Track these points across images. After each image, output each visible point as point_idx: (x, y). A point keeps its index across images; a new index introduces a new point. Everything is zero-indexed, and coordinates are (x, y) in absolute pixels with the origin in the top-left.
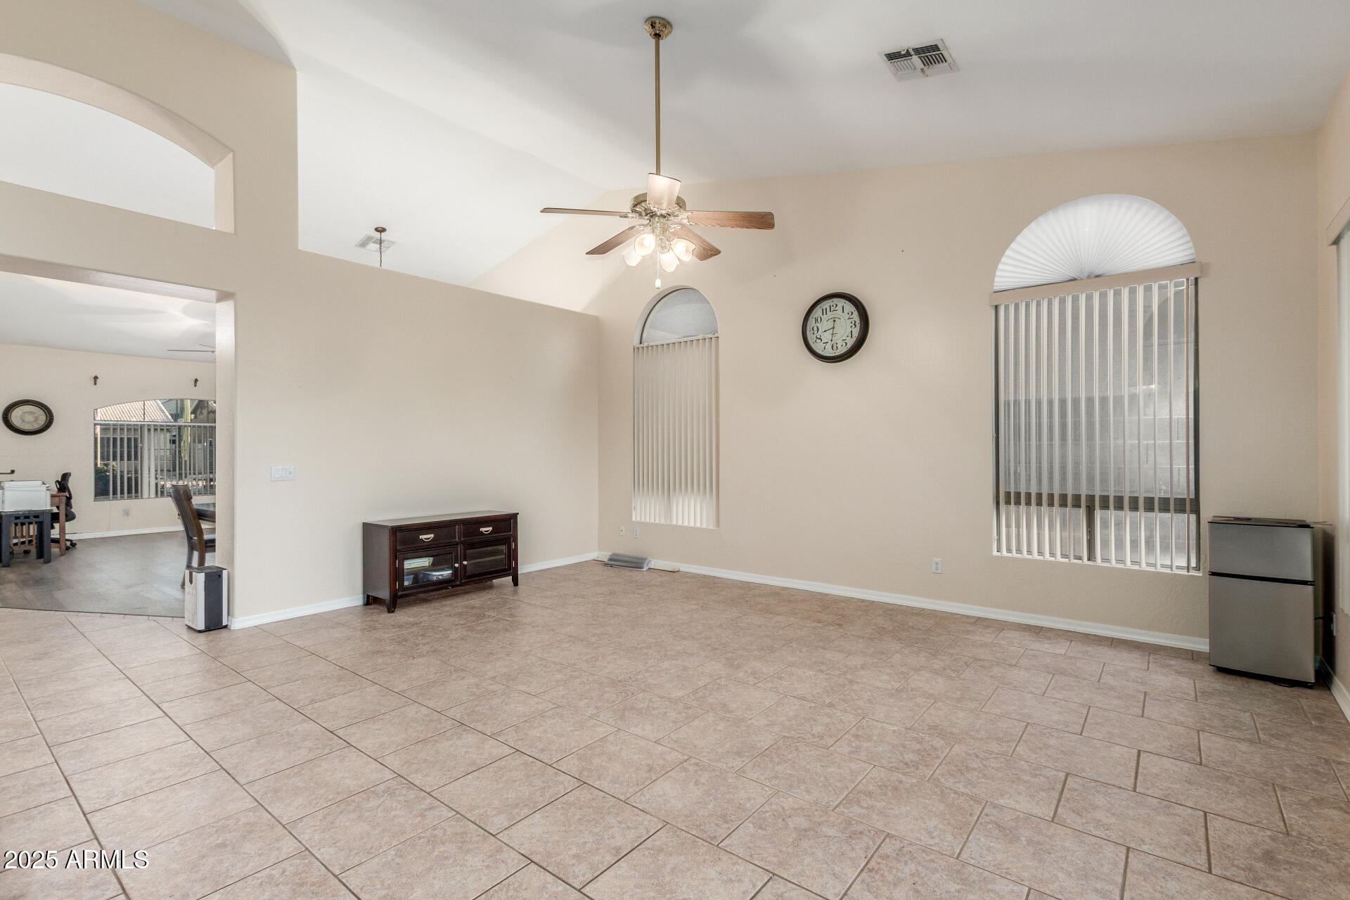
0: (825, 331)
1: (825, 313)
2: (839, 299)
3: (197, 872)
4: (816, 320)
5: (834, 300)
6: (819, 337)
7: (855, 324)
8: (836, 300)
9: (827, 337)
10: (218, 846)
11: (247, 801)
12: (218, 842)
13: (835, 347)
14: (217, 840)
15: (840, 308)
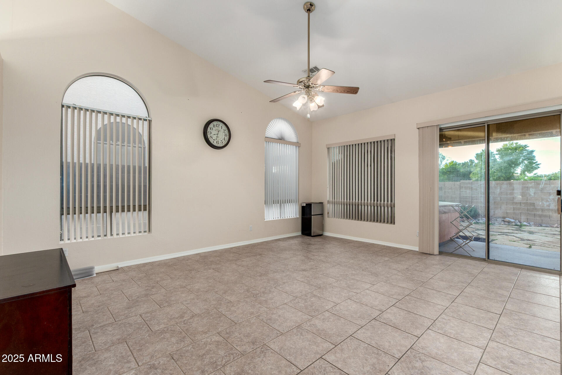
0: (214, 135)
1: (214, 127)
2: (220, 123)
3: (530, 363)
4: (211, 129)
5: (219, 122)
6: (211, 136)
7: (226, 135)
8: (219, 123)
9: (214, 137)
10: (514, 363)
11: (482, 368)
12: (512, 364)
13: (218, 143)
14: (512, 365)
15: (220, 126)
